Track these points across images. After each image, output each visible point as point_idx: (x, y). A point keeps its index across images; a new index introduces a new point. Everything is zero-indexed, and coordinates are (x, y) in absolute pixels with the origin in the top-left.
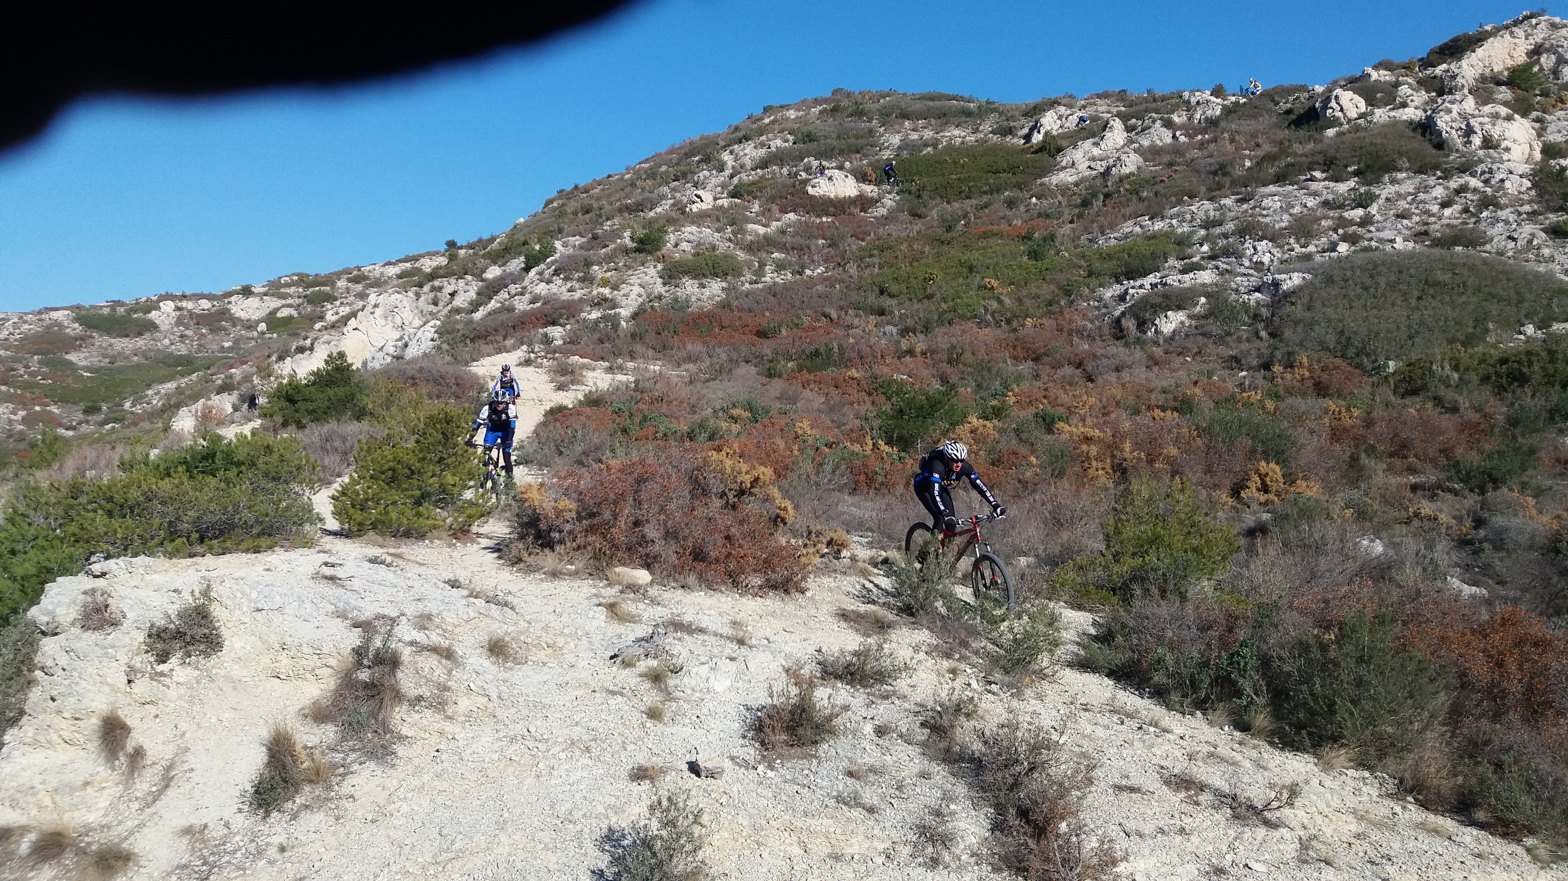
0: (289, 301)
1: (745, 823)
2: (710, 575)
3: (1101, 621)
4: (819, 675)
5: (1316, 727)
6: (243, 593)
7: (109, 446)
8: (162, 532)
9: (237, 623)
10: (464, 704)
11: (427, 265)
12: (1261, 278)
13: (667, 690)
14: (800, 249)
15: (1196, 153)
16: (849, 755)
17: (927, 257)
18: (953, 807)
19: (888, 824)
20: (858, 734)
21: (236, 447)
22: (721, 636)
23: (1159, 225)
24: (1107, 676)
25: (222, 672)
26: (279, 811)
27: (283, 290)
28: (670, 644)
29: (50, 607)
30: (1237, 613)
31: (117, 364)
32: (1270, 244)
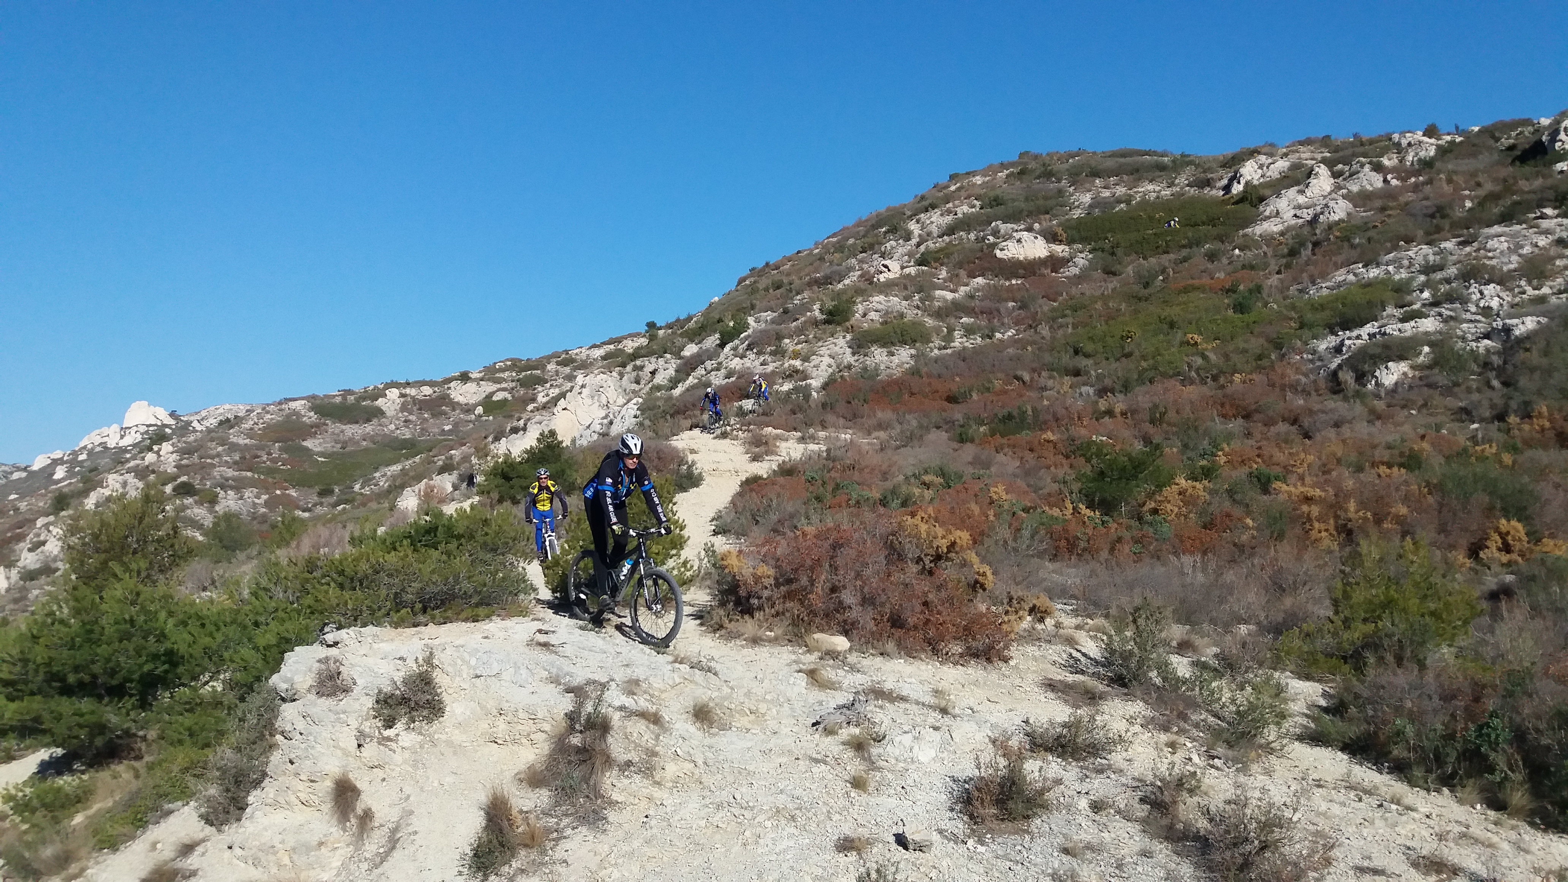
0: (504, 385)
2: (909, 642)
3: (1332, 691)
4: (1028, 747)
6: (463, 660)
7: (340, 525)
8: (388, 603)
9: (458, 690)
10: (671, 769)
11: (630, 346)
12: (1490, 324)
13: (870, 759)
14: (990, 313)
15: (1410, 196)
16: (1064, 831)
17: (1124, 315)
20: (1073, 809)
21: (456, 521)
22: (923, 704)
23: (1374, 273)
24: (1342, 750)
25: (444, 737)
26: (496, 874)
27: (497, 375)
28: (871, 711)
29: (289, 675)
30: (1484, 681)
31: (347, 449)
32: (1498, 287)
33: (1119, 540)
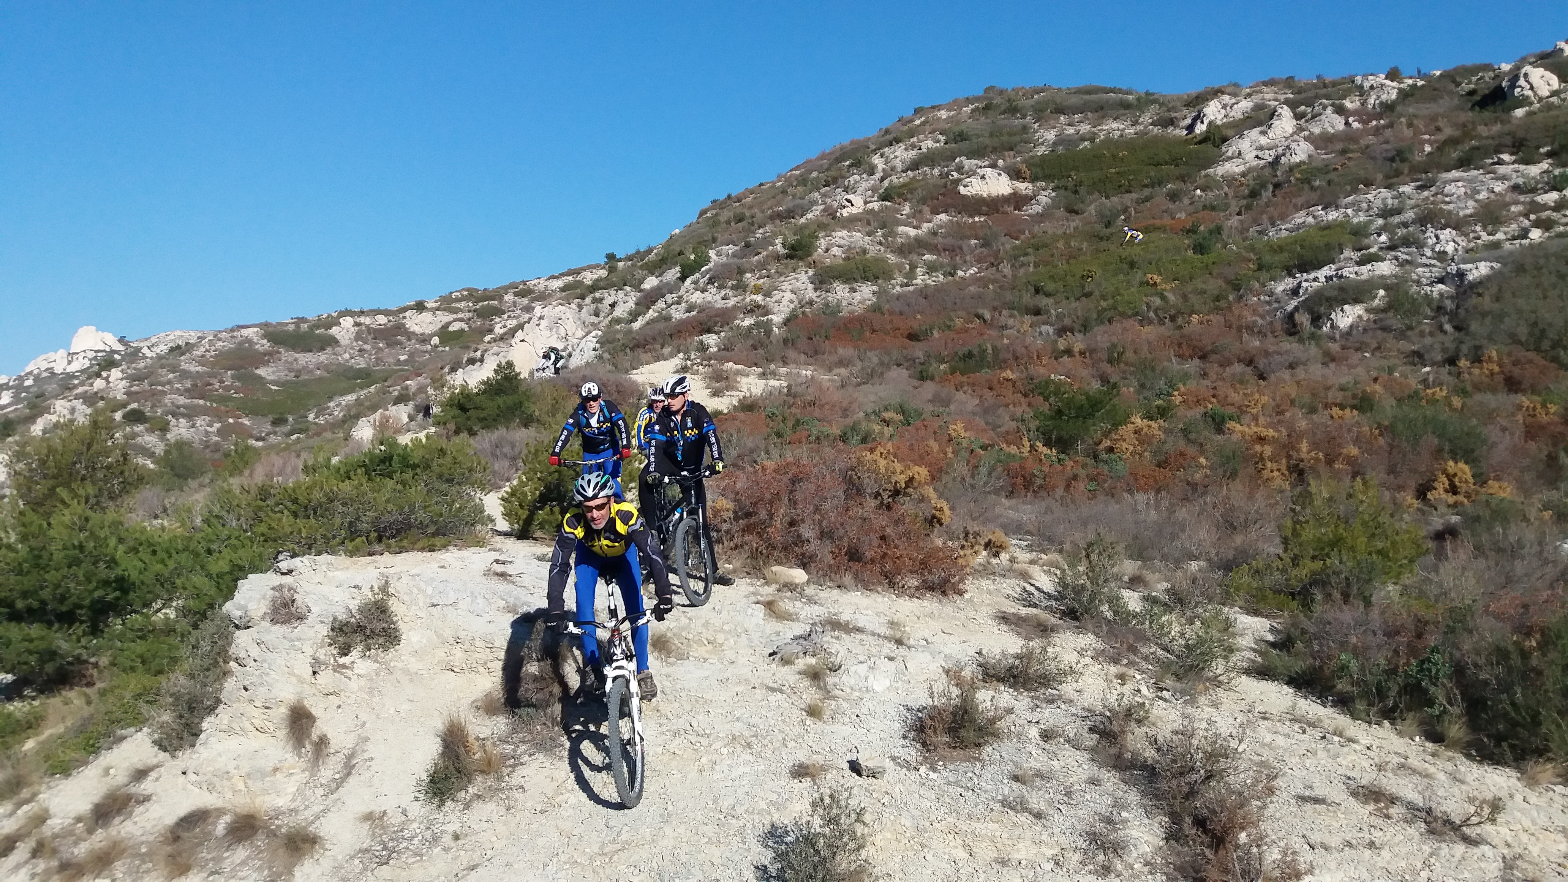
0: (460, 315)
1: (908, 824)
2: (866, 575)
3: (1279, 627)
4: (980, 677)
5: (1518, 739)
6: (419, 589)
7: (294, 454)
8: (343, 532)
9: (414, 618)
11: (589, 278)
12: (1445, 269)
13: (826, 689)
14: (952, 250)
15: (1371, 139)
16: (1015, 759)
17: (1085, 254)
18: (1124, 814)
19: (1056, 831)
20: (1023, 737)
21: (412, 450)
22: (879, 635)
23: (1333, 215)
24: (1288, 683)
25: (399, 665)
26: (453, 800)
27: (454, 305)
28: (828, 642)
29: (243, 603)
30: (1427, 618)
31: (302, 378)
32: (1454, 232)
33: (1075, 477)
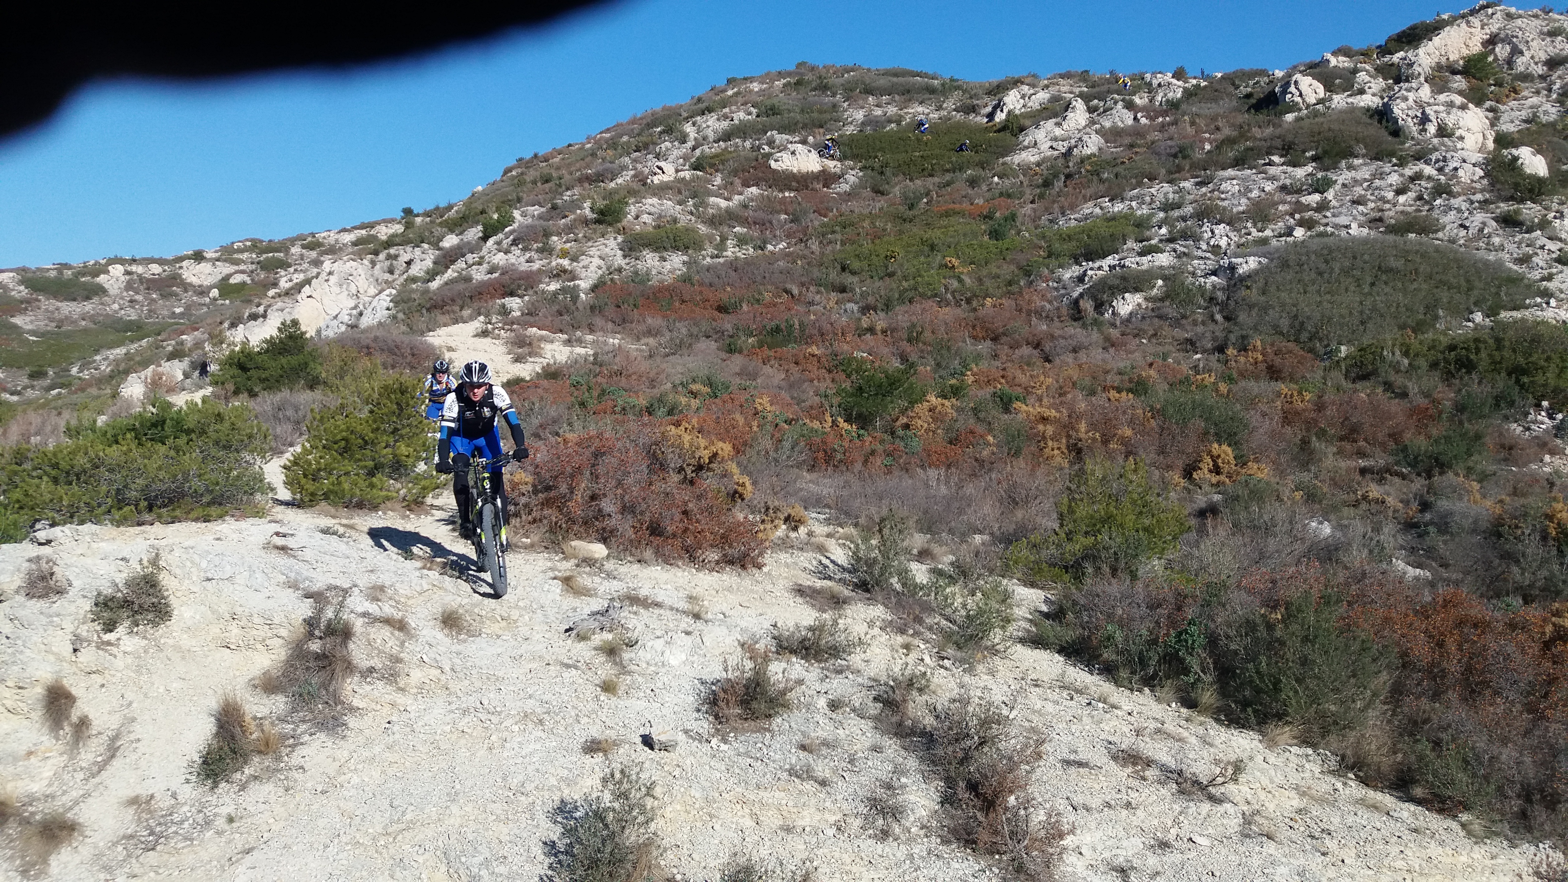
0: (242, 267)
1: (697, 795)
2: (667, 550)
3: (1053, 598)
4: (774, 649)
5: (1261, 704)
6: (192, 562)
7: (54, 412)
8: (109, 500)
9: (187, 593)
10: (417, 675)
11: (383, 232)
12: (1218, 262)
13: (621, 663)
14: (762, 224)
15: (1156, 135)
16: (803, 728)
17: (889, 235)
18: (904, 780)
19: (840, 797)
20: (812, 708)
21: (187, 414)
22: (677, 610)
23: (1119, 207)
24: (1059, 652)
25: (171, 642)
26: (227, 781)
27: (235, 256)
28: (625, 617)
30: (1186, 591)
31: (64, 329)
32: (1228, 228)
33: (873, 453)
